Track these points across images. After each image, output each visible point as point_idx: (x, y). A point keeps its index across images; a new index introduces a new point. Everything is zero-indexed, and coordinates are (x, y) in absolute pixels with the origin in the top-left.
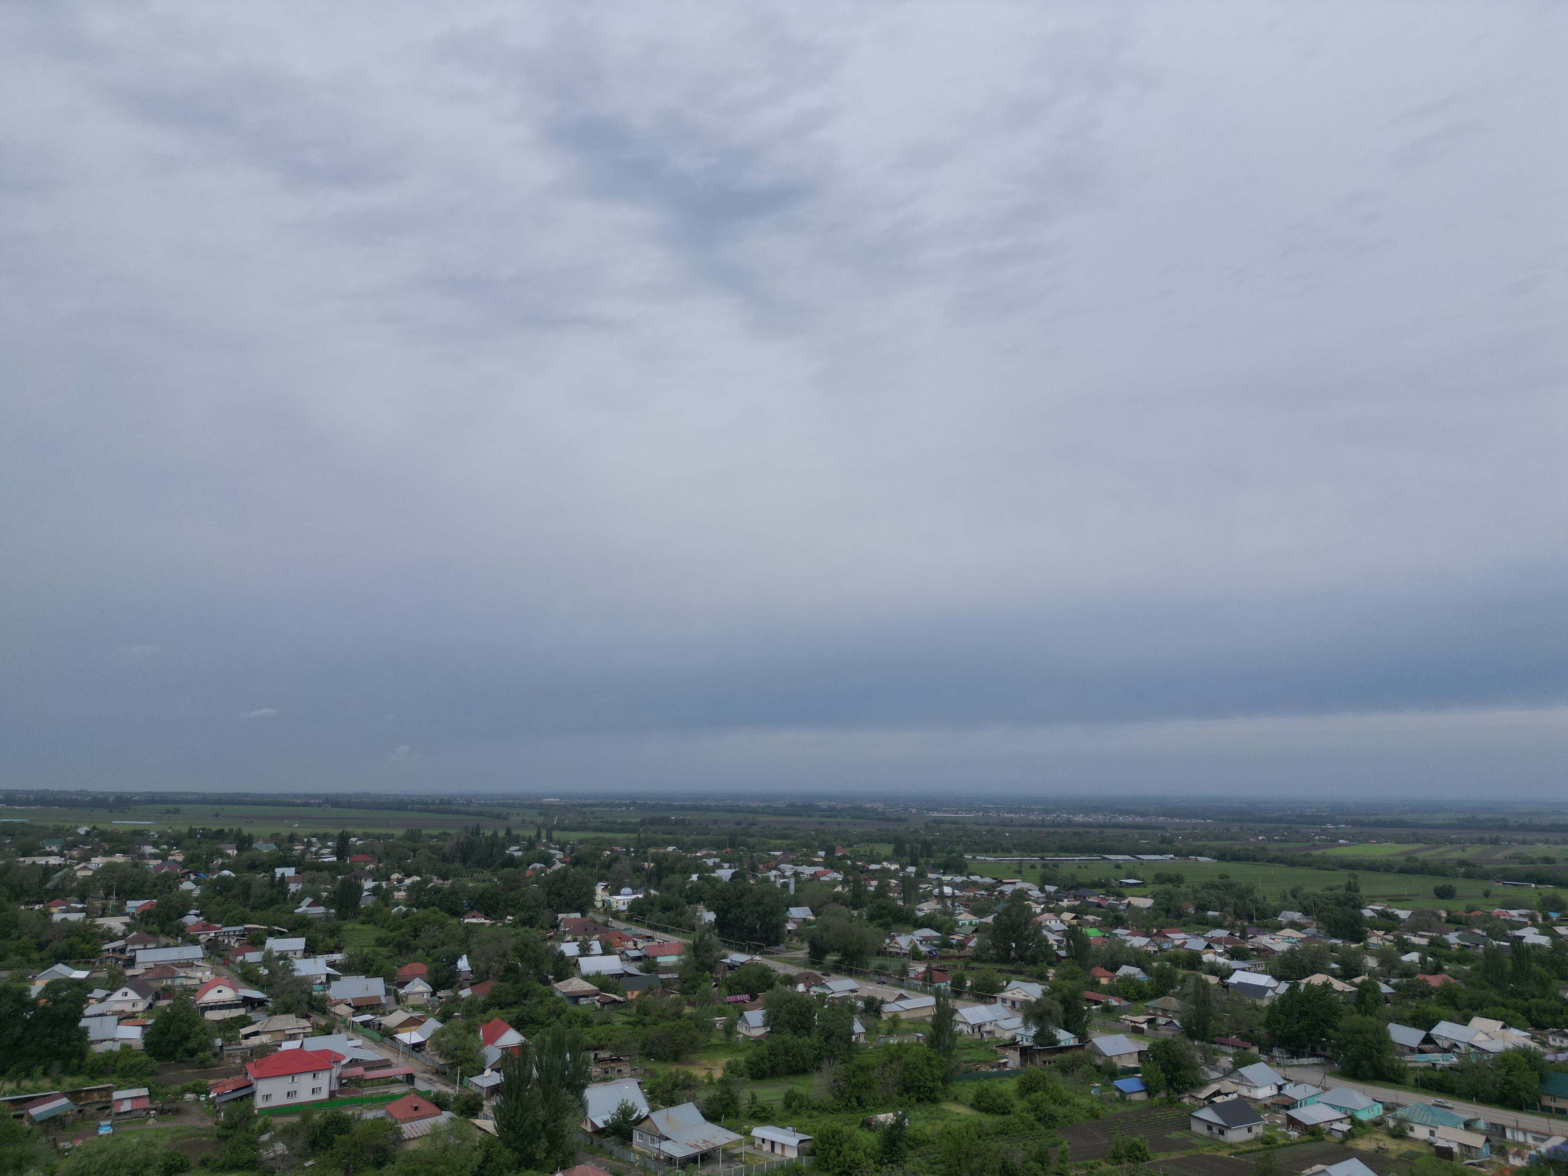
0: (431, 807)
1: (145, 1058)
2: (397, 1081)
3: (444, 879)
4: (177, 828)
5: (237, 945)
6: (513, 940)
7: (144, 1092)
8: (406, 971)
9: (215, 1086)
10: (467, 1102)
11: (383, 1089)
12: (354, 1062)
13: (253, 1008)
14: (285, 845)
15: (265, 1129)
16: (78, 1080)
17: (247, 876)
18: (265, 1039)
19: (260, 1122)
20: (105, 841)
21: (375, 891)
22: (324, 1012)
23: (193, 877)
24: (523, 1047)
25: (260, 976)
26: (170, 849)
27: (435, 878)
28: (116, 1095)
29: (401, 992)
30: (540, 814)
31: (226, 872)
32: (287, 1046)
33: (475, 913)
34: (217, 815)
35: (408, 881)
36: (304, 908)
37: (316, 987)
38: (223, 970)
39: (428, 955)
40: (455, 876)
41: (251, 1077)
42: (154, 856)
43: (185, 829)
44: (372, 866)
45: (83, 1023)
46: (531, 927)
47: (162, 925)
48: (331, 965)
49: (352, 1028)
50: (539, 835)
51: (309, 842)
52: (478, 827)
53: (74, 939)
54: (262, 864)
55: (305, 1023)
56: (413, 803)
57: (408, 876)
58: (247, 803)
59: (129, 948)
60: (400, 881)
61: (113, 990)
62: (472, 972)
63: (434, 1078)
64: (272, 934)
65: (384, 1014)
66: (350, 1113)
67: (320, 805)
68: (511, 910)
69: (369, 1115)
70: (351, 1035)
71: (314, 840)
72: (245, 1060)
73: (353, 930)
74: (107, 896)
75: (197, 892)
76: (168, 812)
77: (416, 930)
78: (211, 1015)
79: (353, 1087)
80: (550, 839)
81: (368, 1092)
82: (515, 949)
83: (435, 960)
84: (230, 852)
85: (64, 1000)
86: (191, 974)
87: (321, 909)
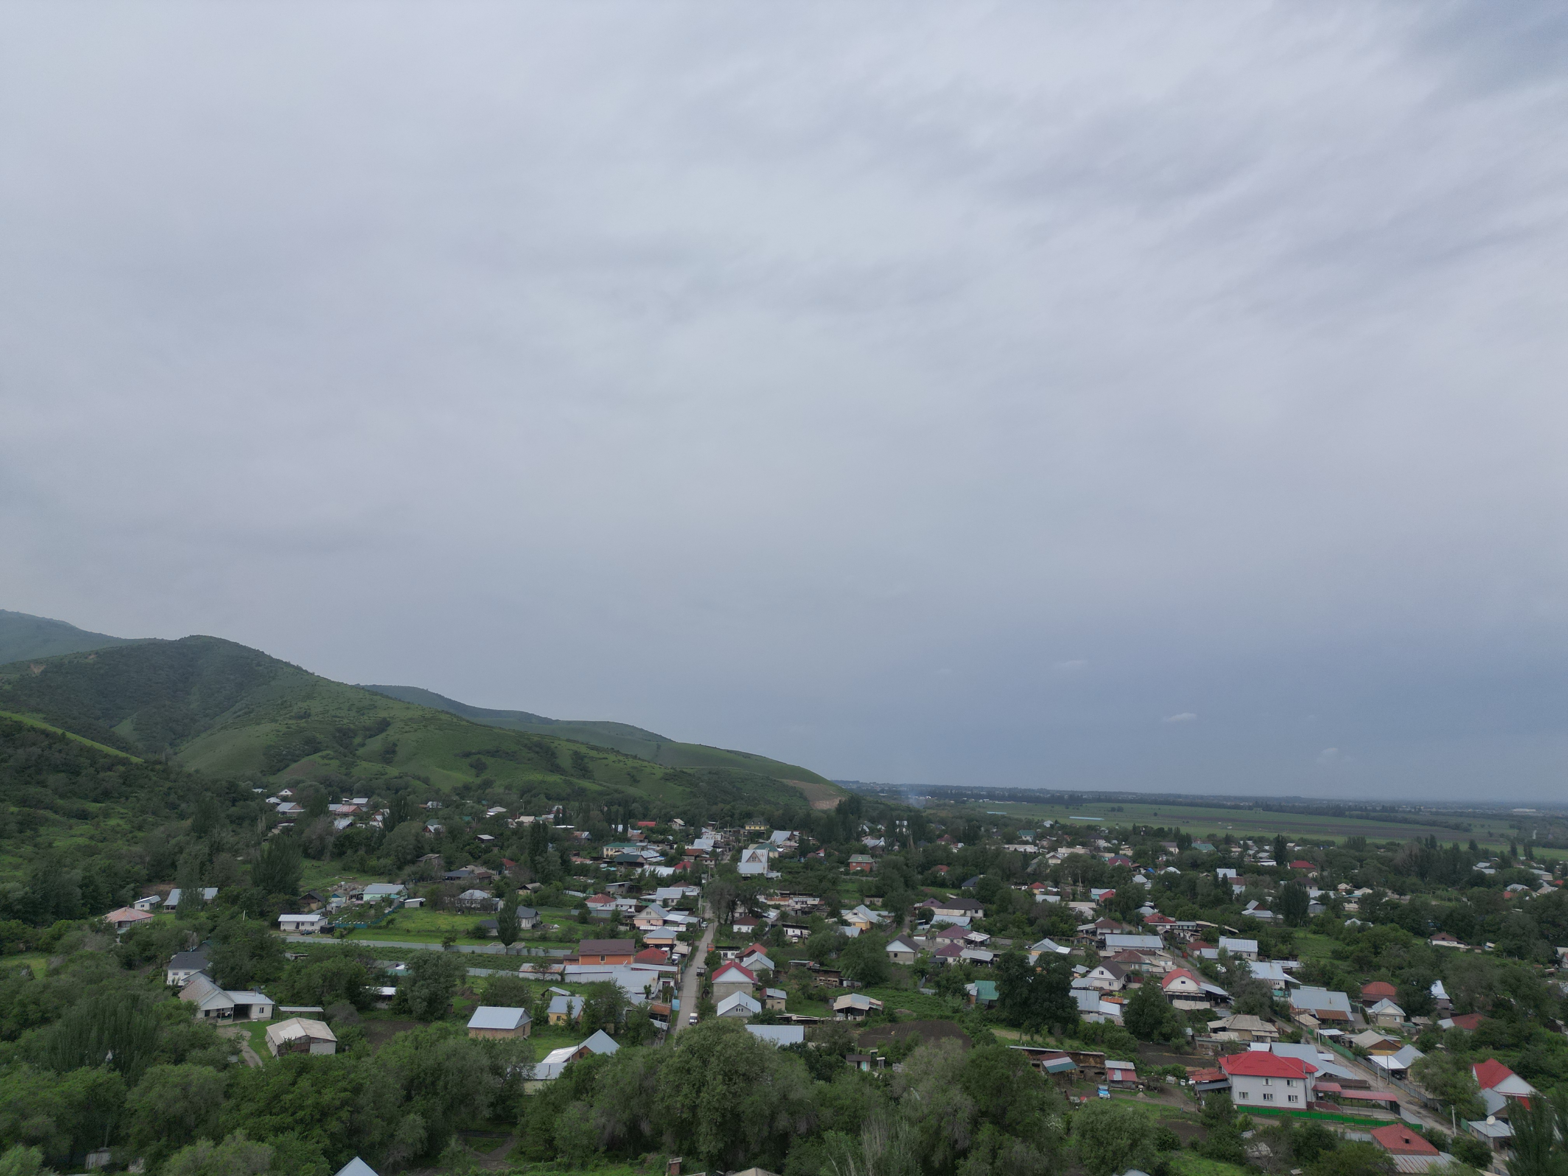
0: (1373, 814)
1: (1126, 1034)
2: (1377, 1106)
3: (1401, 893)
4: (1123, 825)
5: (1192, 940)
6: (1499, 972)
7: (1130, 1066)
8: (1372, 989)
9: (1193, 1073)
10: (1470, 1149)
11: (1365, 1112)
12: (1327, 1077)
13: (1217, 1004)
14: (1222, 847)
15: (1246, 1126)
16: (1076, 1043)
17: (1192, 874)
18: (1233, 1036)
19: (1240, 1118)
20: (1067, 834)
21: (1323, 900)
22: (1289, 1019)
23: (1143, 871)
24: (1534, 1100)
25: (1218, 973)
26: (1120, 844)
27: (1389, 893)
28: (1109, 1064)
29: (1370, 1011)
30: (1512, 827)
31: (1172, 869)
32: (1255, 1047)
33: (1443, 934)
34: (1156, 814)
35: (1358, 893)
36: (1250, 910)
37: (1276, 993)
38: (1183, 962)
39: (1393, 975)
40: (1413, 892)
41: (1225, 1071)
42: (1108, 850)
43: (1129, 826)
44: (1315, 874)
45: (1072, 993)
46: (1522, 958)
47: (1123, 913)
48: (1288, 971)
49: (1320, 1039)
50: (1514, 851)
51: (1245, 844)
52: (1433, 838)
53: (1054, 918)
54: (1203, 863)
55: (1269, 1027)
56: (1350, 809)
57: (1358, 887)
58: (1180, 804)
59: (1099, 931)
60: (1349, 892)
61: (1092, 967)
62: (1451, 1001)
63: (1421, 1111)
64: (1224, 933)
65: (1353, 1032)
66: (1332, 1129)
67: (1250, 808)
68: (1491, 936)
69: (1354, 1136)
70: (1321, 1048)
71: (1250, 843)
72: (1217, 1053)
73: (1306, 938)
74: (1075, 882)
75: (1148, 886)
76: (1113, 810)
77: (1376, 947)
78: (1178, 1004)
79: (1331, 1103)
80: (1530, 856)
81: (1348, 1111)
82: (1504, 982)
83: (1404, 982)
84: (1172, 849)
85: (1055, 970)
86: (1155, 962)
87: (1268, 914)
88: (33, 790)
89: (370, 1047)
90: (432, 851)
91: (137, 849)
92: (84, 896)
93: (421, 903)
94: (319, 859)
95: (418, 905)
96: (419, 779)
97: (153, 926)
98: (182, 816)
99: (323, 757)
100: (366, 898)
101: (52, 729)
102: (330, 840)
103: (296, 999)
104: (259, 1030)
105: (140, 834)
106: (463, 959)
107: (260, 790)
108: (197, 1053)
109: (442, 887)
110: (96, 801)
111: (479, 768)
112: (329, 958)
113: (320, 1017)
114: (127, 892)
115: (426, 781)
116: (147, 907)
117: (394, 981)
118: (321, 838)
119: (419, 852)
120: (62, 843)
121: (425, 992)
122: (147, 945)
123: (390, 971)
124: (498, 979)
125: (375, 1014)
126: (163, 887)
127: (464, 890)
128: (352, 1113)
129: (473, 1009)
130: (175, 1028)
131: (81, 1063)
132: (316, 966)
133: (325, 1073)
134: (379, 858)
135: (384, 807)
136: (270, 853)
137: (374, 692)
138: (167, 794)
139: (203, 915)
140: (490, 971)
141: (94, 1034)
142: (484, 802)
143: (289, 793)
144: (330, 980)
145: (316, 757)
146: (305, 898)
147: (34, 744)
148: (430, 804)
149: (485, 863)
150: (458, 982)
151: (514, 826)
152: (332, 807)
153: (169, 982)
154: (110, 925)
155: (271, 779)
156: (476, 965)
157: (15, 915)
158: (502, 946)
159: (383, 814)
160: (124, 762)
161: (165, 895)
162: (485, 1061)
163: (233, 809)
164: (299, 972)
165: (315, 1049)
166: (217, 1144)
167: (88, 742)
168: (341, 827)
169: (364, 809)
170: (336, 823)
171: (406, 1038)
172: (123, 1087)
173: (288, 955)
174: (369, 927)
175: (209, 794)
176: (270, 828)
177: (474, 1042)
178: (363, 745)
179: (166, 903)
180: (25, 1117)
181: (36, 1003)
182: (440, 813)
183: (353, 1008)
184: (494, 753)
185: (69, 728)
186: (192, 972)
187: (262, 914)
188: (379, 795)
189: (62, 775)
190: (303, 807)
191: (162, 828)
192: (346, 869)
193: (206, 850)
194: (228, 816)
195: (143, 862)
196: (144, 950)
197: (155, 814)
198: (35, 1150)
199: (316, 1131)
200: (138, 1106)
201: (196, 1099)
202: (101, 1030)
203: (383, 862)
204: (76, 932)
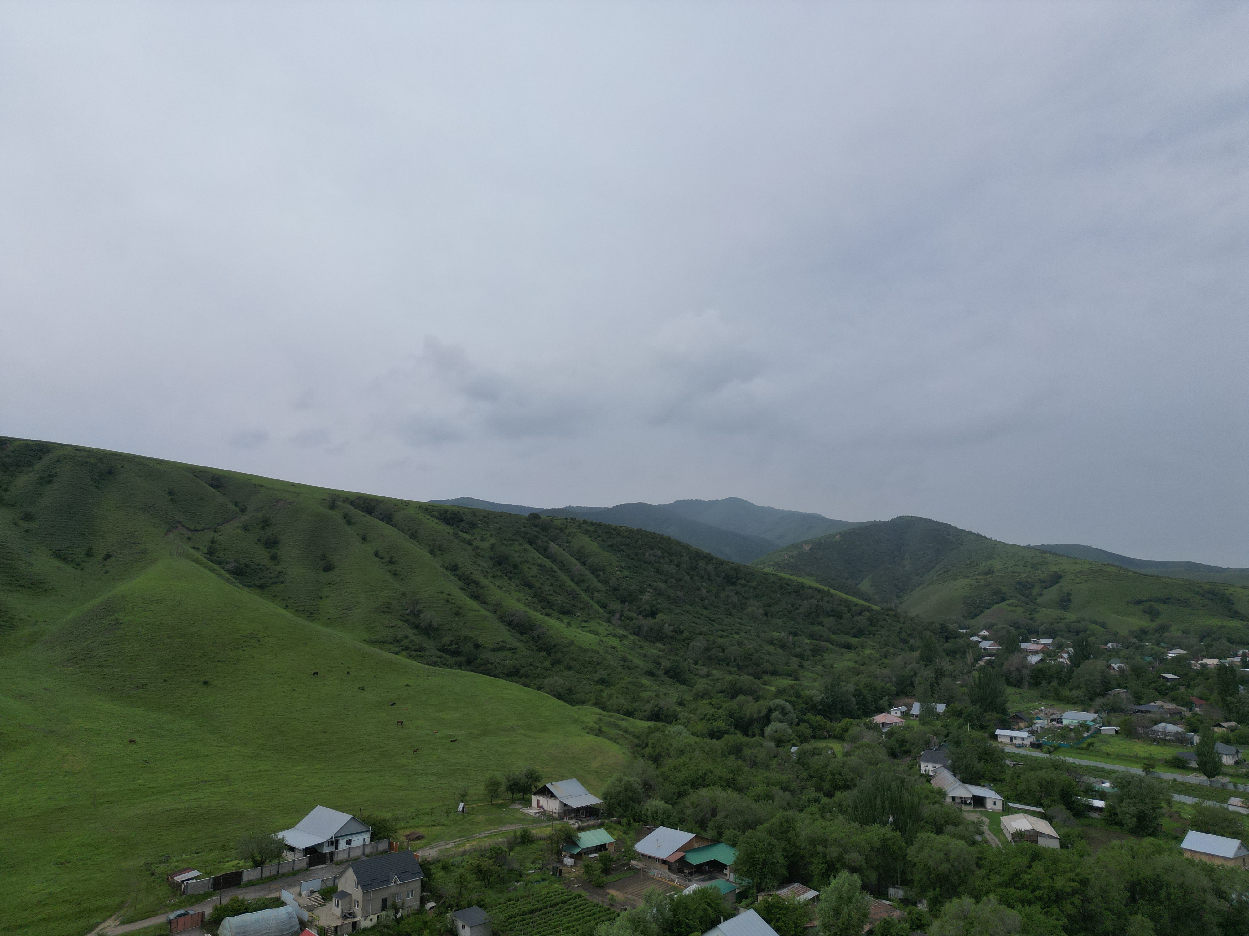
88: (816, 628)
89: (1089, 849)
90: (1119, 686)
91: (886, 671)
92: (857, 703)
93: (1116, 731)
94: (1019, 687)
95: (1114, 733)
96: (1095, 623)
97: (907, 728)
98: (912, 649)
99: (1009, 605)
100: (1065, 722)
101: (821, 587)
102: (1026, 672)
103: (1019, 799)
104: (995, 818)
105: (887, 661)
106: (1165, 785)
107: (964, 631)
108: (950, 828)
109: (1134, 718)
110: (855, 636)
111: (1153, 614)
112: (1041, 768)
113: (1043, 816)
114: (884, 702)
115: (1103, 625)
116: (899, 714)
118: (1018, 670)
119: (1106, 687)
120: (839, 665)
121: (1133, 810)
122: (903, 742)
123: (1098, 787)
124: (1207, 808)
125: (1089, 821)
126: (907, 700)
127: (1156, 723)
128: (1083, 901)
129: (1184, 833)
130: (932, 807)
131: (874, 822)
132: (1032, 774)
133: (1054, 863)
134: (1071, 690)
135: (1068, 647)
136: (980, 679)
137: (1044, 550)
138: (900, 632)
139: (939, 724)
140: (1196, 800)
141: (879, 801)
142: (1162, 645)
143: (987, 633)
144: (1047, 787)
145: (1003, 605)
146: (1013, 717)
147: (812, 597)
148: (1110, 645)
149: (1174, 700)
150: (1164, 805)
151: (1198, 667)
152: (1023, 645)
153: (923, 772)
154: (877, 725)
155: (972, 622)
156: (1179, 792)
157: (819, 713)
158: (1204, 778)
159: (1068, 652)
160: (868, 609)
161: (910, 707)
162: (1206, 883)
163: (947, 645)
164: (1019, 776)
165: (1042, 842)
166: (978, 902)
167: (844, 596)
168: (1033, 662)
169: (1051, 648)
170: (1029, 658)
171: (1122, 847)
172: (904, 844)
173: (1008, 762)
174: (1071, 747)
175: (928, 633)
176: (977, 660)
177: (1191, 862)
178: (1041, 595)
179: (912, 712)
180: (846, 852)
181: (840, 774)
182: (1121, 653)
183: (1069, 813)
184: (1166, 601)
185: (831, 586)
186: (938, 766)
187: (982, 728)
188: (1062, 636)
189: (832, 618)
190: (1000, 645)
191: (900, 658)
192: (1043, 697)
193: (933, 675)
194: (944, 650)
195: (891, 682)
196: (901, 746)
197: (894, 646)
198: (856, 877)
199: (1055, 910)
200: (916, 860)
201: (956, 864)
202: (883, 799)
203: (1075, 693)
204: (856, 727)
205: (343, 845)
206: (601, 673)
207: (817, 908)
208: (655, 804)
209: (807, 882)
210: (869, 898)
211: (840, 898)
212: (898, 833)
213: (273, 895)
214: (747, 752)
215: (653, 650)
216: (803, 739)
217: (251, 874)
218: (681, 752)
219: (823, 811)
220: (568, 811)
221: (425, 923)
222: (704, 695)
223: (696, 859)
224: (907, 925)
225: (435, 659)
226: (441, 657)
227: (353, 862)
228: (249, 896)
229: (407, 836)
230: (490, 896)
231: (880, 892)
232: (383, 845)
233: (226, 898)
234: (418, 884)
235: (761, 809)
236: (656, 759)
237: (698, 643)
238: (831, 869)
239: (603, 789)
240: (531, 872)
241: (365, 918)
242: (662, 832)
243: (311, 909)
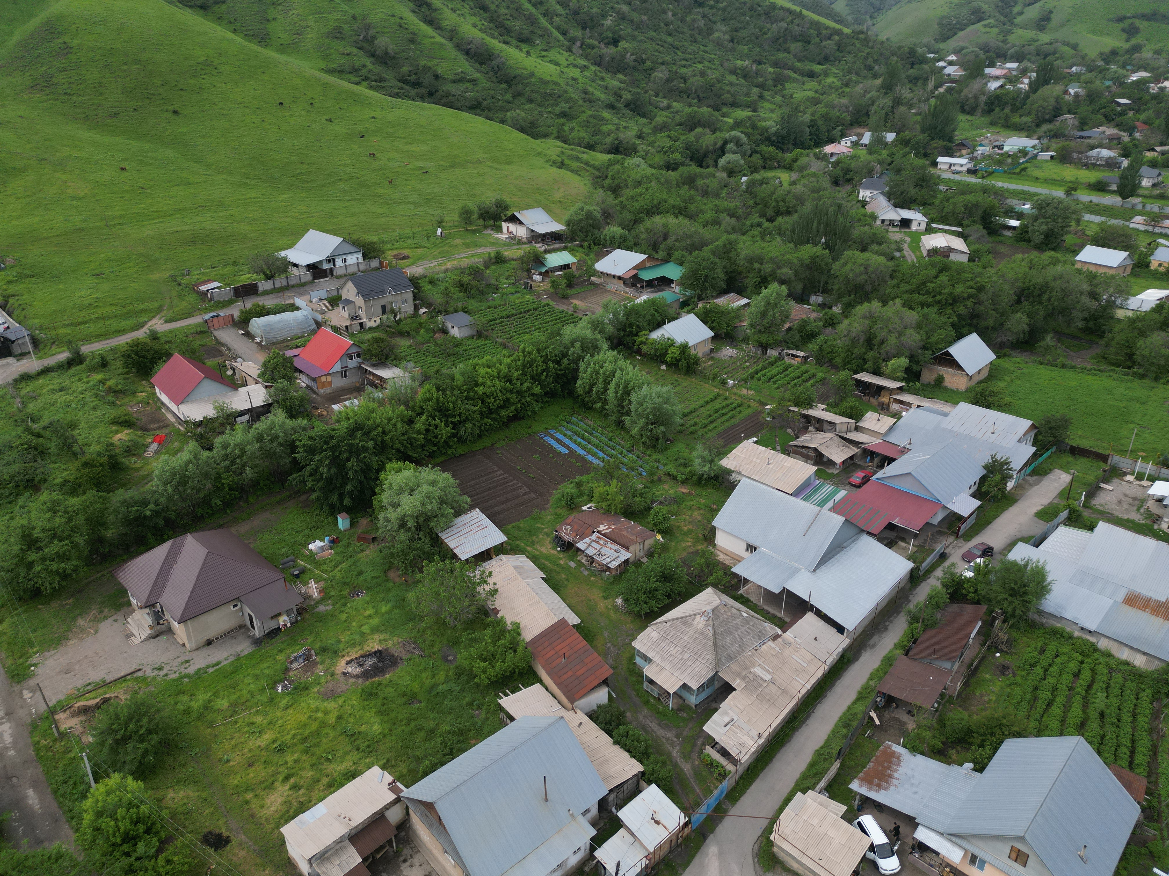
88: (782, 55)
89: (994, 262)
90: (1069, 112)
91: (845, 101)
92: (811, 134)
93: (1052, 157)
94: (972, 115)
95: (1049, 158)
96: (1068, 44)
97: (853, 157)
98: (875, 76)
99: (985, 26)
100: (1006, 148)
101: (794, 7)
102: (983, 99)
103: (944, 220)
104: (916, 237)
105: (847, 90)
106: (1081, 206)
107: (932, 55)
108: (874, 247)
109: (1072, 144)
110: (820, 64)
111: (1131, 32)
112: (971, 193)
113: (959, 235)
114: (836, 132)
115: (1075, 47)
116: (849, 144)
117: (1019, 216)
118: (976, 97)
119: (1057, 112)
120: (799, 95)
121: (1044, 227)
122: (847, 171)
123: (1018, 208)
124: (1110, 226)
125: (1000, 238)
126: (860, 130)
127: (1092, 148)
128: (975, 304)
129: (1082, 247)
130: (862, 229)
131: (808, 242)
132: (961, 198)
133: (959, 274)
134: (1021, 116)
135: (1032, 71)
136: (935, 108)
138: (866, 58)
139: (885, 152)
140: (1103, 219)
141: (815, 225)
142: (1128, 67)
143: (954, 58)
144: (970, 209)
145: (979, 26)
146: (958, 145)
147: (783, 20)
148: (1074, 69)
149: (1118, 126)
150: (1073, 224)
151: (1156, 90)
152: (988, 71)
153: (860, 198)
154: (826, 155)
155: (942, 46)
156: (1091, 212)
157: (772, 144)
158: (1119, 199)
159: (1030, 78)
160: (839, 32)
161: (860, 136)
162: (1086, 287)
163: (911, 71)
164: (947, 201)
165: (953, 257)
166: (884, 306)
167: (815, 17)
168: (993, 88)
169: (1014, 73)
170: (989, 84)
171: (1023, 260)
172: (830, 261)
173: (941, 187)
174: (1005, 172)
175: (895, 58)
176: (936, 87)
177: (1079, 271)
178: (1022, 13)
179: (861, 142)
180: (779, 268)
181: (784, 201)
182: (1083, 77)
183: (985, 232)
184: (1150, 17)
185: (804, 6)
186: (875, 192)
187: (926, 155)
188: (1029, 60)
189: (799, 44)
190: (965, 70)
191: (861, 85)
192: (993, 124)
193: (890, 104)
194: (908, 77)
195: (847, 111)
196: (845, 174)
197: (857, 74)
198: (784, 287)
199: (949, 310)
200: (838, 273)
201: (873, 276)
202: (819, 224)
203: (1024, 119)
204: (807, 158)
205: (339, 262)
206: (563, 106)
207: (746, 312)
208: (614, 230)
209: (741, 292)
210: (792, 303)
211: (768, 304)
212: (827, 251)
213: (288, 302)
214: (700, 182)
215: (614, 82)
216: (754, 169)
217: (264, 285)
218: (638, 183)
219: (763, 235)
220: (535, 237)
221: (420, 324)
222: (663, 127)
223: (647, 276)
224: (821, 324)
225: (396, 90)
226: (402, 88)
227: (351, 277)
228: (269, 302)
229: (395, 256)
230: (473, 304)
231: (802, 299)
232: (375, 263)
233: (249, 303)
234: (411, 295)
235: (707, 233)
236: (615, 190)
237: (660, 74)
238: (764, 282)
239: (566, 218)
240: (505, 285)
241: (370, 320)
242: (618, 253)
243: (322, 313)
